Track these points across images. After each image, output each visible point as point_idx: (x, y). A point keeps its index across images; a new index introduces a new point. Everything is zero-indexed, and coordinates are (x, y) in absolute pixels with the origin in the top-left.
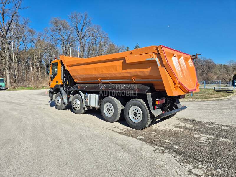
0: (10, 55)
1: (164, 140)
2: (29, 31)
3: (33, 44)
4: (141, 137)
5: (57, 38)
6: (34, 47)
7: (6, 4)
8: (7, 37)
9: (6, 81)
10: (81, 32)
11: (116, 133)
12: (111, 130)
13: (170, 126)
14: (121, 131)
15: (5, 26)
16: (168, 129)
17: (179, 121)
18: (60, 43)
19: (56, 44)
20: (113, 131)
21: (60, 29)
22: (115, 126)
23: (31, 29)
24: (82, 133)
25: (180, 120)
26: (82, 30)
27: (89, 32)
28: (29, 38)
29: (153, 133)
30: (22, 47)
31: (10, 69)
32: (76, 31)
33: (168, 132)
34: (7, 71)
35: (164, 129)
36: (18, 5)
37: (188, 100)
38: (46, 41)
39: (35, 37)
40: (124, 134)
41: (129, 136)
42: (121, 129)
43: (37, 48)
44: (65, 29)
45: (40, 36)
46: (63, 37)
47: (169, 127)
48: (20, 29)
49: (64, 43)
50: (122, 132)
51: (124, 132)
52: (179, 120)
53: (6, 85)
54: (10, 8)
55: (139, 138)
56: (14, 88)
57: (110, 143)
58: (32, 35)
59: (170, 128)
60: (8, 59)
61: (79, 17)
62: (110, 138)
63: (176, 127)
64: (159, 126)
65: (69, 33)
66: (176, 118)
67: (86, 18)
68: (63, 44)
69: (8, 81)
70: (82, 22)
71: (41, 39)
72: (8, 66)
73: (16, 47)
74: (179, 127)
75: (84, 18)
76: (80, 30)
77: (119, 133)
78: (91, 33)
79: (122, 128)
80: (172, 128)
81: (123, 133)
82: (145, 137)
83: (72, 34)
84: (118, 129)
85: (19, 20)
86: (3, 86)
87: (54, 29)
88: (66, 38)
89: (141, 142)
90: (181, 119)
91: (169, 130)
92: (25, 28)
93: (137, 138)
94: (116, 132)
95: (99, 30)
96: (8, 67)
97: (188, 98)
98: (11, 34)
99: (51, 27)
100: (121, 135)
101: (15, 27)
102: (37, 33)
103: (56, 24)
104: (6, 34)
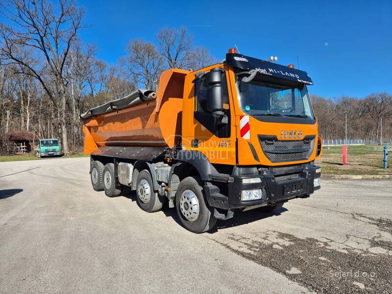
0: (68, 103)
1: (355, 283)
2: (97, 64)
3: (104, 85)
4: (294, 271)
5: (137, 73)
6: (104, 89)
7: (60, 22)
8: (63, 75)
9: (62, 143)
10: (176, 60)
11: (235, 255)
12: (225, 245)
13: (359, 240)
14: (245, 250)
15: (60, 57)
16: (355, 249)
17: (375, 226)
18: (143, 80)
19: (137, 82)
20: (228, 247)
21: (142, 59)
22: (234, 235)
23: (99, 61)
24: (163, 250)
25: (378, 225)
26: (176, 57)
27: (189, 59)
28: (97, 75)
29: (322, 258)
30: (87, 91)
31: (68, 124)
32: (167, 59)
33: (358, 258)
34: (64, 127)
35: (346, 249)
36: (76, 22)
37: (381, 177)
38: (122, 79)
39: (107, 73)
40: (253, 259)
41: (266, 265)
42: (245, 244)
43: (109, 90)
44: (150, 57)
45: (113, 70)
46: (147, 71)
47: (359, 243)
48: (83, 62)
49: (148, 80)
50: (249, 251)
51: (252, 252)
52: (375, 224)
53: (62, 149)
54: (66, 29)
55: (291, 272)
56: (73, 154)
57: (222, 283)
58: (102, 71)
59: (360, 246)
60: (64, 109)
61: (172, 36)
62: (222, 269)
63: (374, 243)
64: (332, 241)
65: (156, 64)
66: (368, 220)
67: (183, 35)
68: (147, 82)
69: (65, 143)
70: (177, 44)
71: (116, 76)
72: (65, 119)
73: (78, 89)
74: (381, 244)
75: (180, 37)
76: (173, 57)
77: (243, 254)
78: (191, 61)
79: (249, 242)
80: (365, 246)
81: (250, 254)
82: (303, 271)
83: (160, 64)
84: (238, 244)
85: (80, 47)
86: (57, 150)
87: (134, 57)
88: (152, 71)
89: (296, 285)
90: (380, 221)
91: (360, 252)
92: (90, 60)
93: (284, 273)
94: (236, 251)
95: (204, 56)
96: (64, 121)
97: (380, 173)
98: (69, 70)
99: (129, 56)
100: (247, 260)
101: (75, 58)
102: (109, 66)
103: (136, 50)
104: (61, 70)
